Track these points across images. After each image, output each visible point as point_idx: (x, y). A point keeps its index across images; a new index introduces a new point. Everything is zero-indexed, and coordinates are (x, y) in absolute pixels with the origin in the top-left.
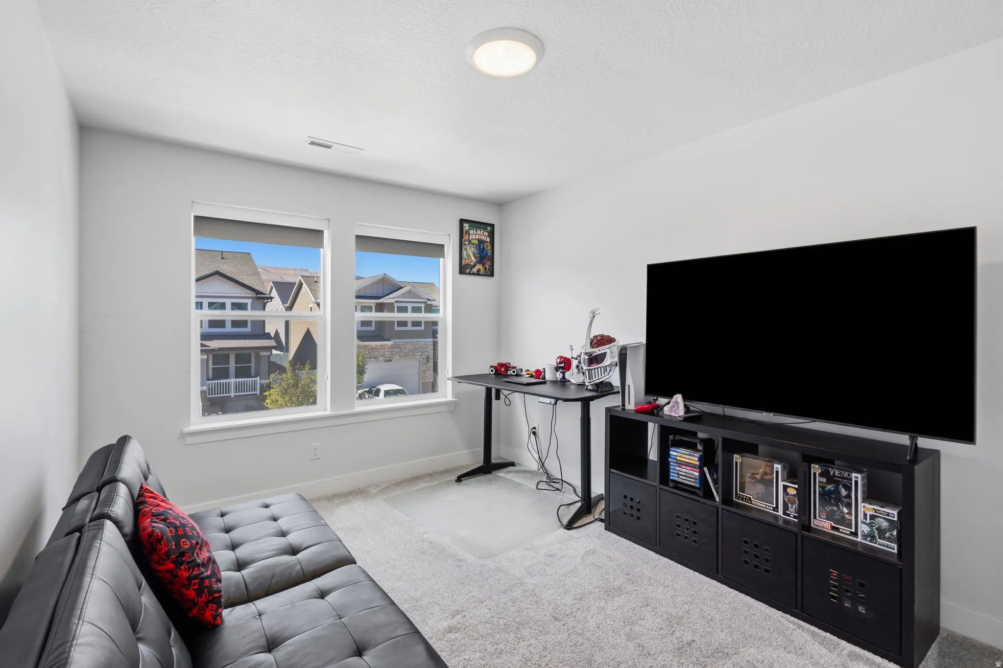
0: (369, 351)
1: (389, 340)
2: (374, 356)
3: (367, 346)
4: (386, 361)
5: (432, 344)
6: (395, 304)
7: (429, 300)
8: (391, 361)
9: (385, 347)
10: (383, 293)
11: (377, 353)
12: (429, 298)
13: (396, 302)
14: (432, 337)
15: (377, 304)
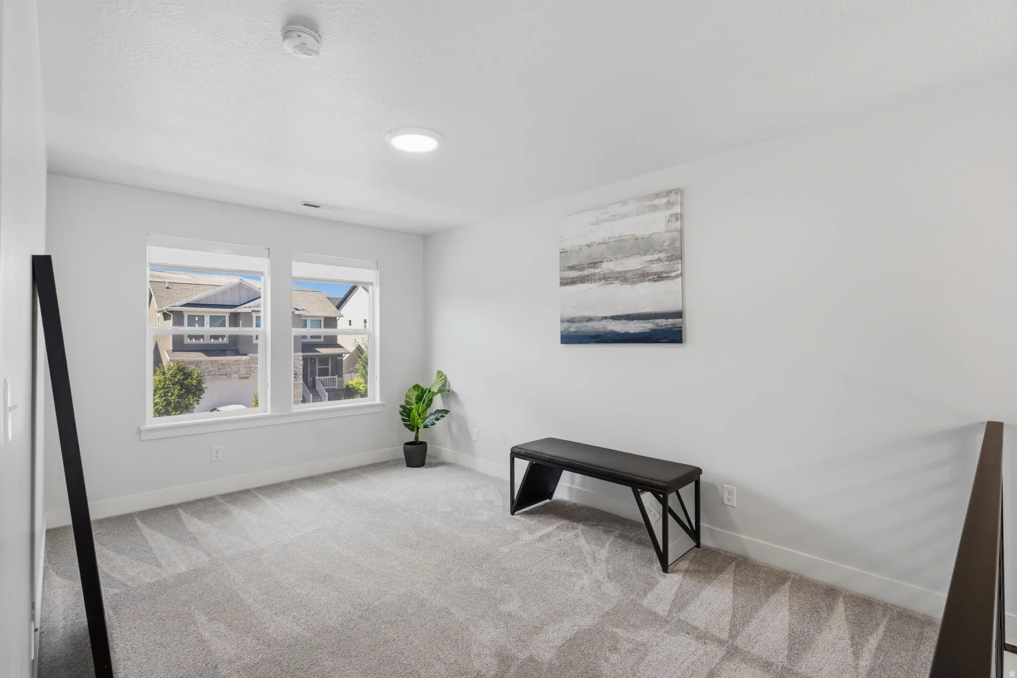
0: (219, 367)
1: (246, 355)
2: (225, 373)
3: (216, 361)
4: (241, 378)
5: (302, 358)
6: (253, 314)
7: (297, 309)
8: (248, 378)
9: (239, 362)
10: (240, 301)
11: (230, 370)
12: (296, 307)
13: (253, 311)
14: (301, 351)
15: (231, 313)
